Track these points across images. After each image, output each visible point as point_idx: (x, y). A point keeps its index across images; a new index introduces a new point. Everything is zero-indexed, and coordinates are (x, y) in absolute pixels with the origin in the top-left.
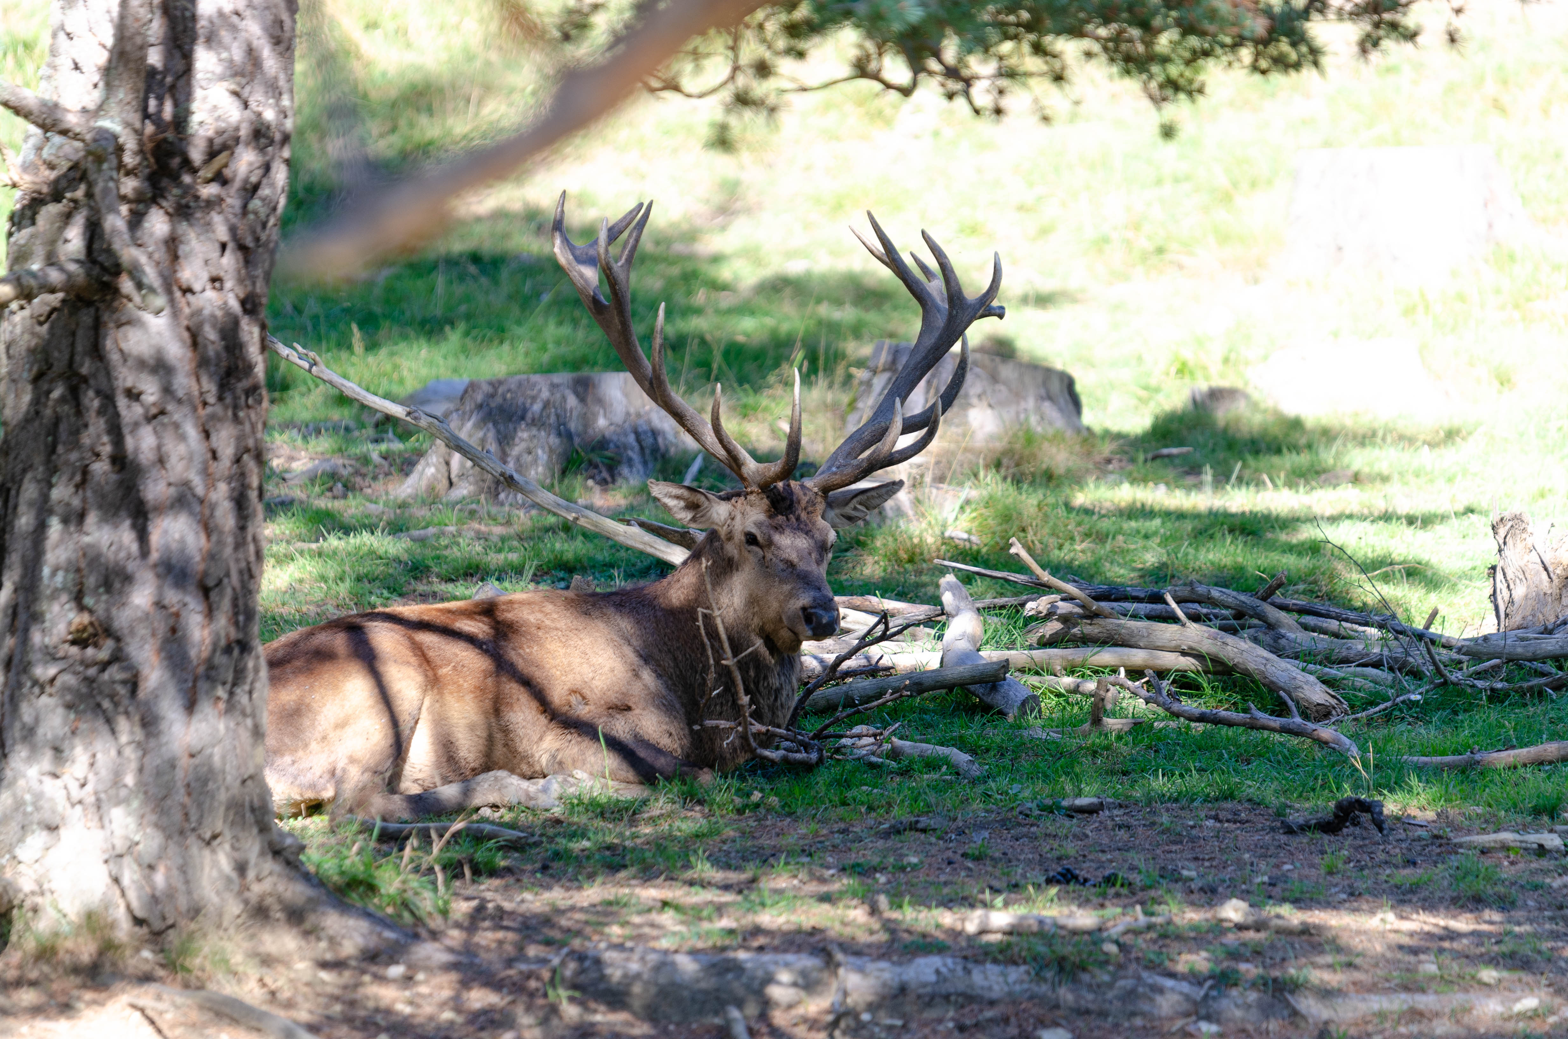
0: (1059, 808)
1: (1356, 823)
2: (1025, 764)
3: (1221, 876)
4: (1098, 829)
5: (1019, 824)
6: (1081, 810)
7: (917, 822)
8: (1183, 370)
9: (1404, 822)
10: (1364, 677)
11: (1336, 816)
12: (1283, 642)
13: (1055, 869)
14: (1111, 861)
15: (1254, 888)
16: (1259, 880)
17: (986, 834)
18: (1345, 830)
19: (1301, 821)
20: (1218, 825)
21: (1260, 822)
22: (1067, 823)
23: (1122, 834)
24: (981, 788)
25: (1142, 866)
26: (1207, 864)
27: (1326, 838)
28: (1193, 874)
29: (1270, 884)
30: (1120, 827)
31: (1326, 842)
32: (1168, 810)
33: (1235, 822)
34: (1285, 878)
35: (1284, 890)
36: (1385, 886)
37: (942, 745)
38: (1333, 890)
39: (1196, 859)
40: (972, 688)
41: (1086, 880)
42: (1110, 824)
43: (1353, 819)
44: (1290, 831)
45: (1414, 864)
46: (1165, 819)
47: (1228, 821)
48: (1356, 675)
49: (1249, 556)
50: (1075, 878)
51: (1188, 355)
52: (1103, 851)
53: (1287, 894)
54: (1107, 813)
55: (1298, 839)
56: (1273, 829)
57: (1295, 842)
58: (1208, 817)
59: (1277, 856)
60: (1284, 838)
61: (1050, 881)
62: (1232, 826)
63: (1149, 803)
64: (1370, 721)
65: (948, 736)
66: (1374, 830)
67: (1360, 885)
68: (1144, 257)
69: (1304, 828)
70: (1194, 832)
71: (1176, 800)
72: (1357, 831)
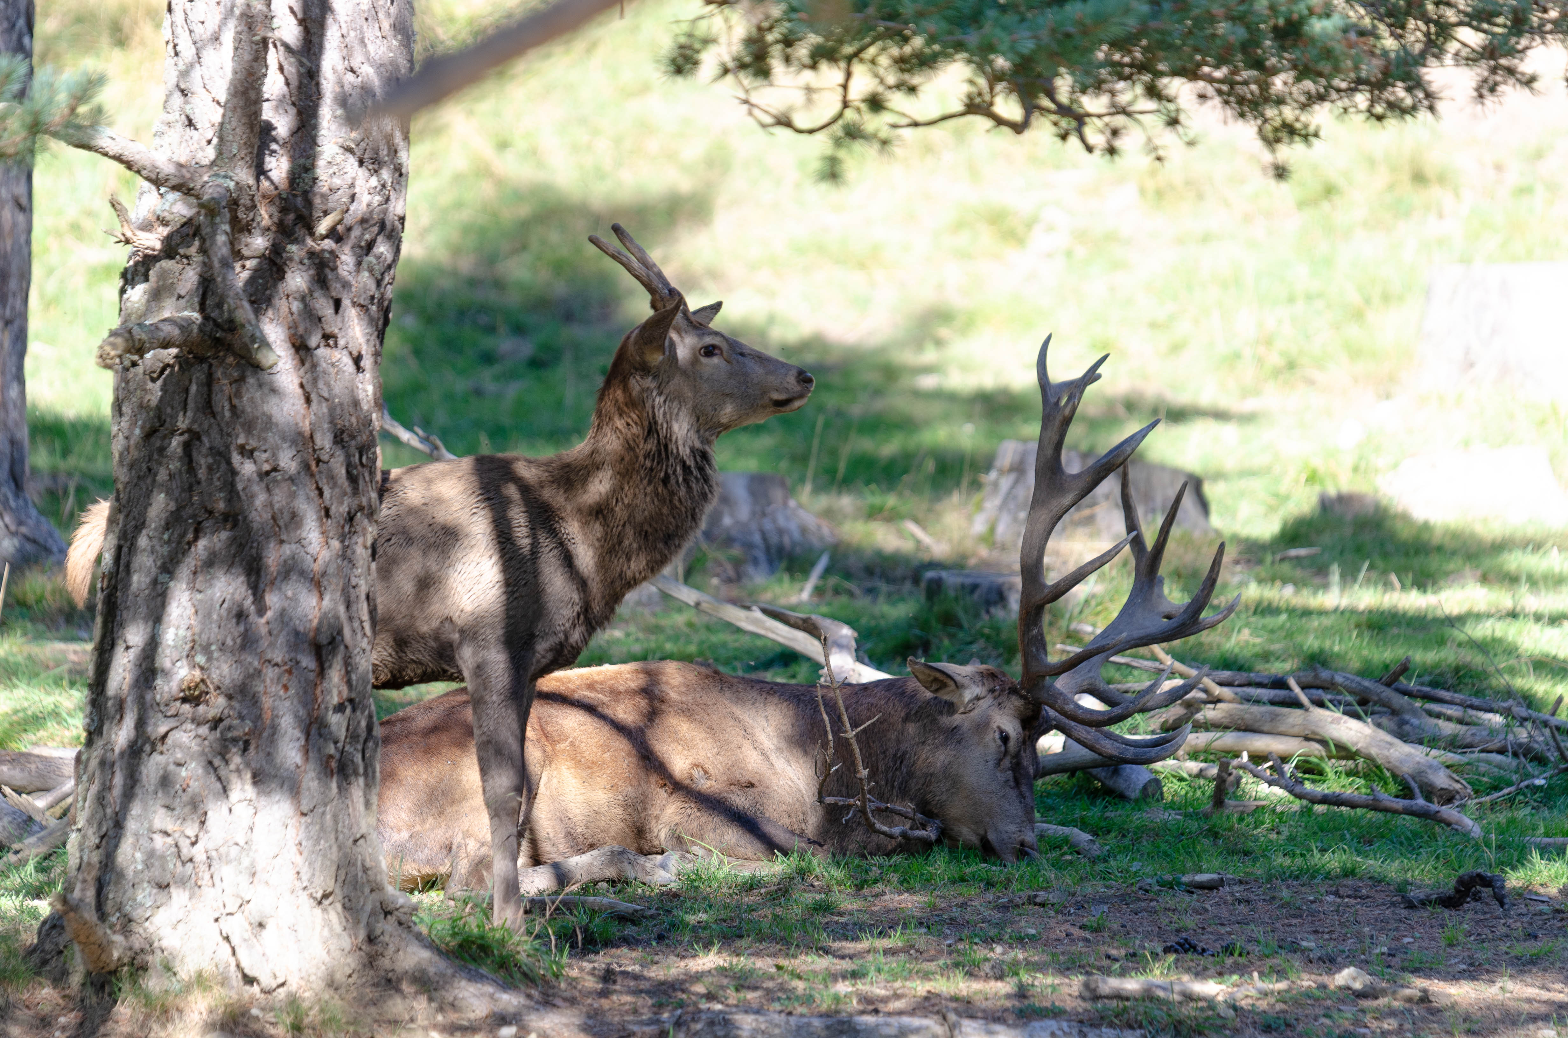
0: (1179, 884)
1: (1477, 898)
2: (1146, 845)
3: (1341, 947)
4: (1217, 904)
5: (1139, 900)
6: (1201, 886)
7: (1036, 896)
8: (1312, 478)
9: (1526, 895)
10: (1488, 762)
11: (1457, 891)
12: (1407, 728)
13: (1172, 940)
14: (1230, 933)
15: (1373, 958)
16: (1378, 951)
17: (1106, 908)
18: (1466, 906)
19: (1422, 896)
20: (1338, 900)
21: (1380, 897)
22: (1187, 898)
23: (1243, 908)
24: (1100, 867)
25: (1261, 938)
26: (1326, 936)
27: (1447, 913)
28: (1312, 945)
29: (1390, 955)
30: (1240, 902)
31: (1446, 916)
32: (1288, 887)
33: (1356, 898)
34: (1405, 949)
35: (1403, 960)
36: (1505, 957)
37: (1063, 825)
38: (1453, 961)
39: (1316, 932)
40: (1095, 771)
41: (1204, 950)
42: (1229, 898)
43: (1475, 895)
44: (1410, 905)
45: (1536, 937)
46: (1285, 894)
47: (1349, 896)
48: (1479, 761)
49: (1374, 650)
50: (1194, 948)
51: (1318, 463)
52: (1222, 925)
53: (1406, 964)
54: (1227, 889)
55: (1418, 914)
56: (1393, 904)
57: (1415, 916)
58: (1328, 893)
59: (1397, 929)
60: (1404, 913)
61: (1167, 950)
62: (1353, 901)
63: (1269, 880)
64: (1493, 805)
65: (1070, 818)
66: (1495, 904)
67: (1480, 956)
68: (1276, 373)
69: (1424, 903)
70: (1314, 906)
71: (1297, 878)
72: (1479, 906)
